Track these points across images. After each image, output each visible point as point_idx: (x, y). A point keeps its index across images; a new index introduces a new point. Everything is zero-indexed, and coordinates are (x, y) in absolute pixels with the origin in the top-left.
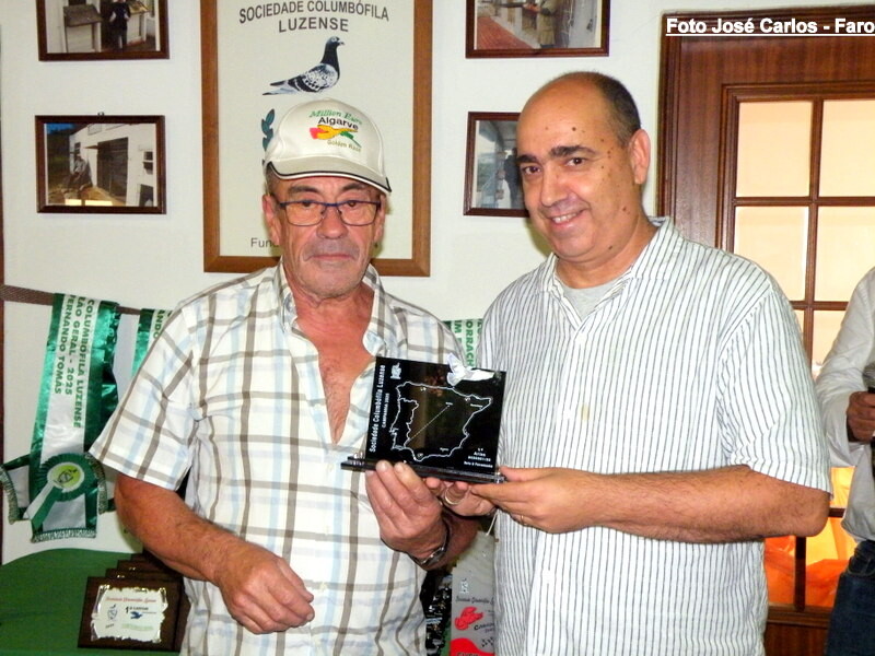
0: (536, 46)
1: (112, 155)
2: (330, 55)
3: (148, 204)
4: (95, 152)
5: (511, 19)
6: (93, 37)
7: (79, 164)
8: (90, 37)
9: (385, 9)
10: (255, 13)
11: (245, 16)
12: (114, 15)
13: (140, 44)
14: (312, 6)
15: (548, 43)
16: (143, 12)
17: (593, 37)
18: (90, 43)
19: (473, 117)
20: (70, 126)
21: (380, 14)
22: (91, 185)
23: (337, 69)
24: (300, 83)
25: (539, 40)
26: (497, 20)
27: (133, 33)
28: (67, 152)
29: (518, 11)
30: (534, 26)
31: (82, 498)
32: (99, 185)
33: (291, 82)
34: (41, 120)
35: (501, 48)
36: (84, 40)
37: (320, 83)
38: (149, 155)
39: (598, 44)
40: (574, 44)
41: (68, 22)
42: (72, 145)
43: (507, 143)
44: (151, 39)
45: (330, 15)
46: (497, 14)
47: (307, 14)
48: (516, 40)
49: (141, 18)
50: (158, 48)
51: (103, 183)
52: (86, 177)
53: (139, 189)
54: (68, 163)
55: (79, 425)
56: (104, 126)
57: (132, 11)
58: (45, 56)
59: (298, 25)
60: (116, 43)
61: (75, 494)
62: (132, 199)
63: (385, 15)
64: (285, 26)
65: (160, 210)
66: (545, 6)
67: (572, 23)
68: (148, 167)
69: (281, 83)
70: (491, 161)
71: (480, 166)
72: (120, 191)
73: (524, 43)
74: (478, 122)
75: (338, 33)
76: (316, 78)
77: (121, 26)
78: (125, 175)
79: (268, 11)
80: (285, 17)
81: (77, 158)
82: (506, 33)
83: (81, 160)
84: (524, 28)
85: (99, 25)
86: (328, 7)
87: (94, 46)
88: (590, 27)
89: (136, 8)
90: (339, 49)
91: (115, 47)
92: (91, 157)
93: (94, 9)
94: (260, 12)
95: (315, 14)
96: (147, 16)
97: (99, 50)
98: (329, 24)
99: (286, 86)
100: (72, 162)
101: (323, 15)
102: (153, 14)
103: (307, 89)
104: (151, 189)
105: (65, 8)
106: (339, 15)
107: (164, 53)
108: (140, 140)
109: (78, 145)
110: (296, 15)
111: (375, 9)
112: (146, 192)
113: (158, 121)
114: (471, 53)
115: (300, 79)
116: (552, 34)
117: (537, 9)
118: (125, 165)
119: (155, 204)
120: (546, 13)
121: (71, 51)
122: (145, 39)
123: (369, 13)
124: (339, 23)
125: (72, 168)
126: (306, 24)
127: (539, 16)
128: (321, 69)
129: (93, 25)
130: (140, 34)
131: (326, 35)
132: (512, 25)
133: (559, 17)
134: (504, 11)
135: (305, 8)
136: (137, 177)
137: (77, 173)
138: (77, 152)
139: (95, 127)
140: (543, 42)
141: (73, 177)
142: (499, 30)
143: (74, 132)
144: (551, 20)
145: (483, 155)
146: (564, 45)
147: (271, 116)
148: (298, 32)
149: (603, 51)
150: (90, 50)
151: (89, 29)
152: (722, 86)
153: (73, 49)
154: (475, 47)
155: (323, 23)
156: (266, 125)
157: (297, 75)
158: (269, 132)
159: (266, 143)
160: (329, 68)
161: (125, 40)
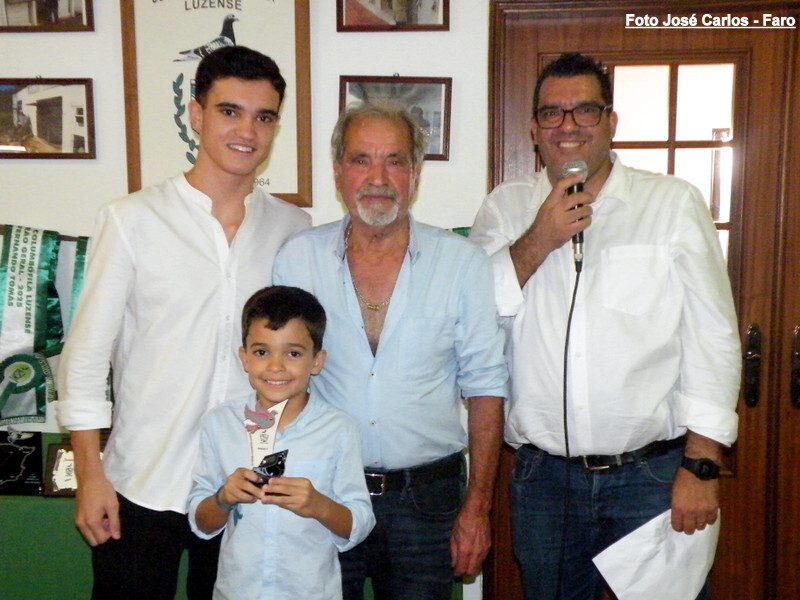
0: (392, 23)
1: (49, 110)
2: (228, 29)
3: (80, 151)
4: (35, 108)
5: (372, 1)
6: (30, 14)
7: (21, 118)
8: (27, 12)
13: (70, 19)
15: (401, 20)
17: (437, 18)
18: (26, 17)
19: (344, 79)
20: (12, 87)
22: (32, 136)
23: (233, 41)
24: (203, 52)
25: (394, 18)
26: (361, 1)
27: (64, 10)
28: (11, 109)
30: (391, 7)
31: (32, 391)
32: (39, 136)
33: (196, 51)
35: (365, 24)
36: (23, 15)
38: (80, 111)
39: (440, 21)
40: (422, 21)
41: (9, 0)
42: (15, 101)
44: (79, 15)
48: (377, 18)
50: (85, 22)
51: (42, 133)
52: (27, 129)
53: (73, 138)
54: (12, 117)
55: (28, 331)
56: (41, 87)
59: (201, 4)
60: (50, 20)
61: (27, 388)
62: (67, 147)
64: (189, 5)
65: (92, 155)
67: (420, 5)
68: (80, 120)
69: (188, 52)
72: (57, 141)
73: (382, 20)
74: (348, 84)
75: (233, 12)
76: (215, 47)
77: (53, 5)
78: (61, 127)
81: (20, 113)
82: (368, 12)
83: (23, 115)
84: (382, 8)
85: (34, 4)
87: (31, 20)
88: (434, 8)
90: (235, 25)
92: (31, 113)
97: (35, 23)
98: (225, 3)
99: (193, 55)
100: (15, 116)
104: (83, 138)
107: (90, 27)
108: (74, 98)
109: (20, 103)
112: (78, 141)
113: (87, 83)
114: (341, 28)
115: (202, 49)
116: (405, 14)
118: (60, 119)
119: (87, 150)
121: (11, 25)
122: (73, 14)
124: (234, 3)
125: (15, 122)
126: (207, 3)
127: (395, 1)
128: (220, 40)
129: (30, 3)
130: (70, 10)
131: (225, 13)
136: (71, 129)
137: (20, 126)
138: (19, 108)
139: (34, 88)
140: (398, 20)
141: (16, 130)
142: (362, 10)
143: (16, 91)
144: (404, 2)
146: (414, 23)
147: (181, 77)
148: (200, 9)
149: (445, 27)
150: (29, 24)
151: (25, 6)
152: (539, 54)
153: (14, 23)
154: (344, 23)
155: (221, 3)
156: (177, 86)
157: (201, 45)
158: (179, 92)
159: (178, 100)
160: (227, 40)
161: (57, 15)
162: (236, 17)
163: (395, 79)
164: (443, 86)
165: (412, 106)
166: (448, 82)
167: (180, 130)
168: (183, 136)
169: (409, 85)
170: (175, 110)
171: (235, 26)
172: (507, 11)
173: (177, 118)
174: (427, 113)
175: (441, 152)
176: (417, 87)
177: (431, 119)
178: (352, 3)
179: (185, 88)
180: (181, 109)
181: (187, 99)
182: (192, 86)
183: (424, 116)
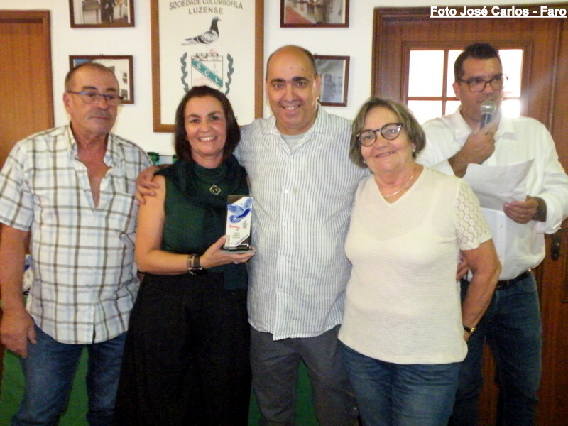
2: (214, 26)
3: (125, 99)
5: (302, 9)
6: (97, 17)
8: (95, 15)
9: (241, 4)
10: (177, 5)
11: (172, 6)
12: (107, 5)
13: (120, 20)
14: (205, 1)
15: (319, 21)
16: (122, 4)
17: (341, 19)
18: (95, 19)
21: (238, 5)
23: (218, 33)
24: (200, 39)
25: (315, 20)
26: (296, 10)
27: (117, 14)
29: (305, 5)
30: (313, 13)
33: (195, 39)
34: (72, 58)
35: (297, 23)
36: (93, 17)
37: (209, 39)
38: (125, 75)
39: (343, 21)
40: (332, 21)
41: (85, 8)
44: (126, 17)
45: (213, 6)
46: (295, 6)
47: (202, 5)
48: (304, 18)
49: (121, 7)
50: (129, 21)
56: (103, 60)
57: (116, 3)
58: (73, 25)
59: (199, 10)
60: (108, 19)
63: (241, 6)
64: (192, 11)
65: (132, 101)
66: (318, 3)
67: (331, 11)
68: (125, 80)
69: (190, 39)
73: (308, 21)
76: (207, 37)
77: (111, 11)
79: (183, 3)
80: (192, 7)
82: (299, 15)
84: (309, 13)
85: (100, 11)
86: (213, 2)
87: (97, 21)
88: (340, 13)
89: (118, 2)
91: (108, 20)
93: (97, 2)
94: (179, 4)
95: (207, 6)
96: (124, 6)
97: (100, 22)
98: (213, 10)
99: (193, 41)
101: (211, 6)
102: (126, 5)
103: (203, 42)
104: (127, 91)
105: (83, 2)
106: (218, 6)
107: (133, 24)
108: (121, 67)
110: (198, 6)
111: (236, 3)
112: (124, 93)
113: (130, 58)
114: (283, 25)
117: (315, 4)
119: (129, 99)
120: (319, 6)
121: (86, 23)
122: (122, 17)
123: (233, 5)
124: (218, 10)
126: (202, 10)
127: (316, 9)
128: (210, 32)
129: (97, 11)
130: (120, 14)
132: (302, 12)
133: (325, 8)
134: (299, 5)
135: (201, 2)
139: (99, 61)
140: (317, 20)
142: (296, 14)
144: (321, 9)
146: (327, 22)
147: (185, 55)
148: (198, 14)
149: (346, 25)
150: (95, 22)
151: (94, 12)
152: (403, 43)
153: (88, 22)
154: (285, 22)
155: (211, 10)
156: (183, 60)
157: (198, 35)
158: (184, 64)
159: (183, 69)
160: (214, 32)
161: (112, 17)
162: (219, 18)
164: (345, 61)
165: (325, 73)
166: (347, 59)
167: (184, 87)
168: (186, 90)
169: (323, 60)
170: (182, 75)
171: (219, 24)
172: (383, 16)
173: (183, 79)
174: (334, 78)
175: (342, 102)
176: (328, 61)
177: (336, 81)
178: (290, 10)
179: (188, 61)
180: (185, 74)
181: (189, 68)
182: (192, 59)
183: (332, 80)
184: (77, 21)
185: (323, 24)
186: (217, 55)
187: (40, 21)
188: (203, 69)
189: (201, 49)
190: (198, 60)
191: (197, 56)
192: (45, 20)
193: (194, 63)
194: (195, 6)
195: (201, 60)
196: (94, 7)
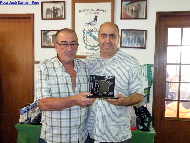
0: (133, 17)
5: (129, 13)
6: (51, 16)
7: (49, 39)
8: (51, 15)
10: (82, 11)
11: (80, 12)
12: (55, 12)
14: (92, 10)
15: (136, 17)
16: (61, 11)
18: (51, 17)
19: (122, 30)
20: (47, 32)
21: (105, 11)
22: (51, 42)
23: (97, 21)
24: (90, 24)
25: (134, 16)
26: (126, 13)
29: (130, 11)
30: (133, 14)
32: (52, 42)
33: (88, 24)
34: (42, 31)
35: (127, 18)
36: (50, 16)
37: (94, 24)
39: (144, 17)
40: (140, 17)
41: (47, 13)
42: (47, 35)
43: (128, 35)
44: (62, 16)
45: (95, 11)
46: (126, 11)
47: (91, 11)
48: (129, 16)
50: (63, 17)
51: (53, 42)
54: (46, 38)
56: (53, 32)
57: (59, 11)
58: (42, 19)
59: (90, 13)
63: (106, 11)
64: (87, 13)
66: (135, 10)
67: (140, 13)
69: (86, 24)
70: (125, 38)
71: (123, 39)
73: (131, 17)
76: (93, 23)
79: (84, 10)
80: (87, 12)
83: (49, 38)
84: (131, 14)
85: (53, 13)
86: (95, 10)
87: (52, 17)
88: (143, 14)
89: (59, 10)
90: (97, 18)
92: (51, 37)
93: (52, 10)
94: (83, 11)
95: (93, 11)
96: (61, 12)
97: (53, 18)
98: (95, 13)
99: (87, 24)
100: (47, 38)
101: (94, 11)
102: (63, 11)
103: (91, 25)
105: (46, 10)
106: (97, 11)
107: (65, 18)
109: (48, 35)
110: (89, 11)
111: (104, 10)
114: (121, 18)
115: (90, 23)
117: (134, 11)
120: (135, 11)
121: (47, 18)
122: (61, 16)
124: (97, 13)
125: (47, 39)
126: (91, 13)
127: (134, 12)
128: (94, 21)
129: (52, 13)
130: (60, 15)
131: (95, 15)
134: (128, 11)
135: (91, 10)
137: (48, 40)
138: (48, 36)
139: (52, 32)
140: (135, 17)
142: (127, 14)
143: (48, 33)
144: (136, 13)
145: (124, 37)
146: (138, 17)
148: (89, 15)
149: (146, 18)
150: (51, 18)
151: (51, 14)
153: (48, 18)
154: (122, 17)
155: (94, 13)
156: (83, 31)
157: (89, 22)
158: (84, 33)
159: (84, 34)
160: (95, 21)
161: (57, 16)
163: (134, 30)
164: (145, 32)
165: (137, 36)
166: (146, 31)
167: (84, 41)
168: (85, 42)
169: (137, 31)
170: (83, 37)
173: (83, 38)
175: (144, 47)
178: (124, 13)
179: (85, 32)
180: (84, 37)
181: (85, 34)
182: (87, 31)
183: (140, 39)
184: (44, 17)
185: (137, 18)
186: (97, 29)
187: (30, 18)
188: (91, 35)
189: (90, 27)
190: (89, 31)
191: (89, 30)
192: (32, 17)
193: (88, 33)
194: (89, 12)
195: (90, 31)
196: (51, 12)
